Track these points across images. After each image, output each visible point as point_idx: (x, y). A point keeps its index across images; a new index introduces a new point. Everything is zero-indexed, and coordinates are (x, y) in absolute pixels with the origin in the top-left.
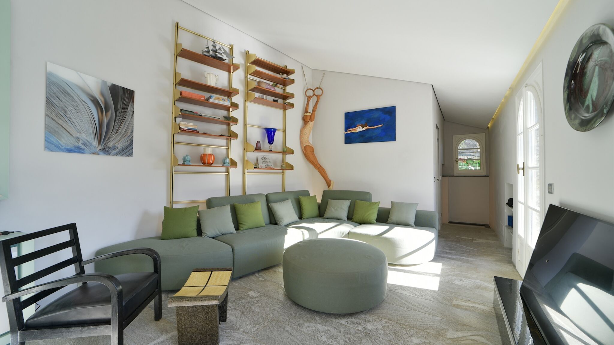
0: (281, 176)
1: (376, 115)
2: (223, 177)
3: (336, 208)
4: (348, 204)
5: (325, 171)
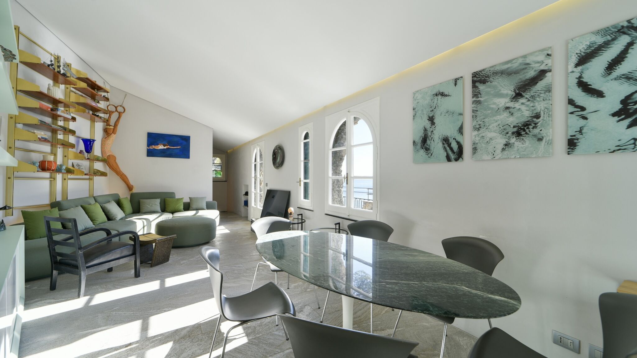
0: (88, 181)
1: (176, 139)
2: (47, 182)
3: (150, 205)
4: (158, 201)
5: (127, 178)
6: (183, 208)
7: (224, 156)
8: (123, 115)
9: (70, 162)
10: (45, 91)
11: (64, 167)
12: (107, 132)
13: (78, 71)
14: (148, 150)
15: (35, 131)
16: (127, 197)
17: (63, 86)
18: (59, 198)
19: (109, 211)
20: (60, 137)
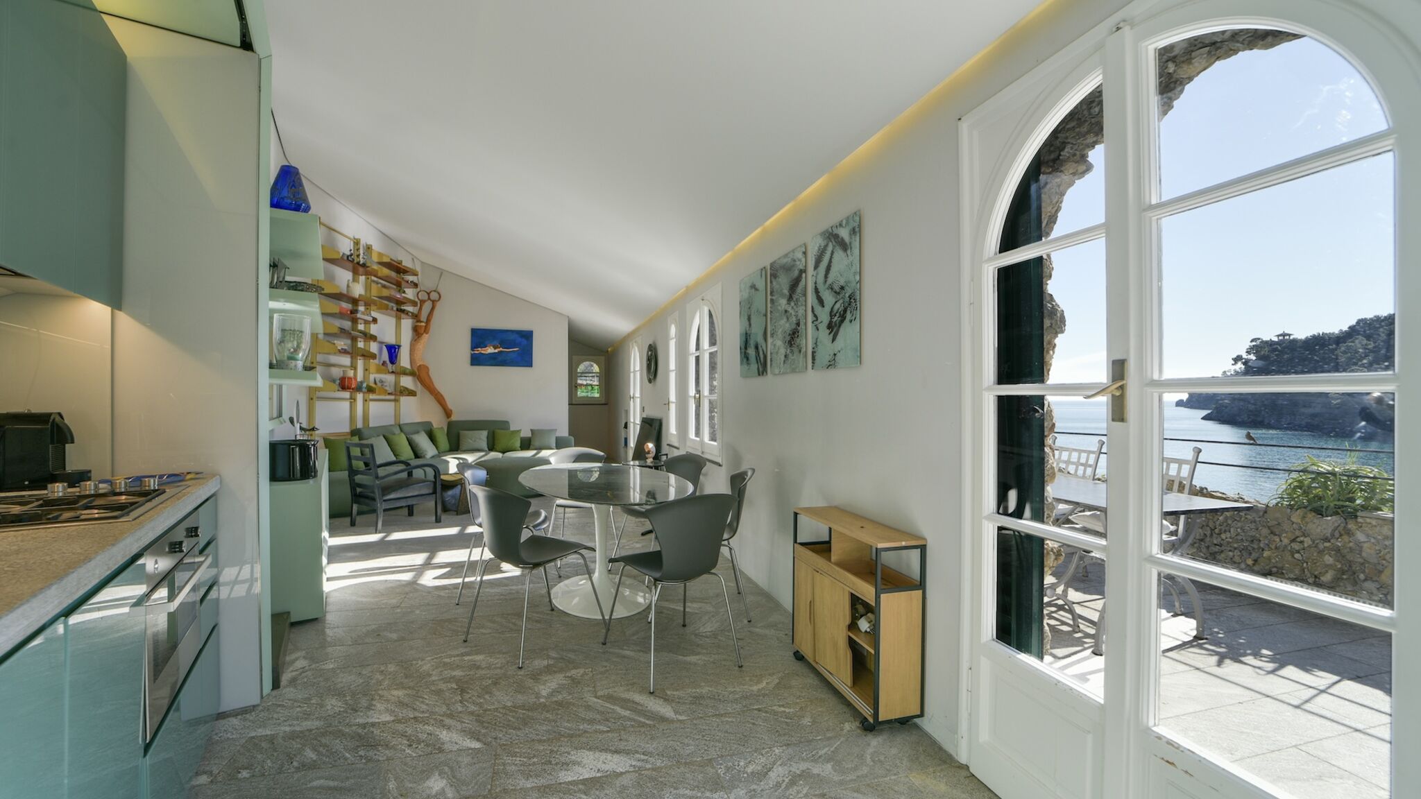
0: (393, 403)
1: (512, 337)
2: (346, 405)
3: (473, 439)
4: (484, 434)
5: (444, 398)
6: (519, 445)
7: (603, 359)
8: (438, 305)
9: (372, 377)
10: (345, 292)
11: (365, 385)
12: (417, 332)
13: (380, 255)
14: (472, 355)
15: (335, 342)
16: (442, 428)
17: (364, 277)
18: (360, 425)
19: (417, 445)
20: (361, 344)
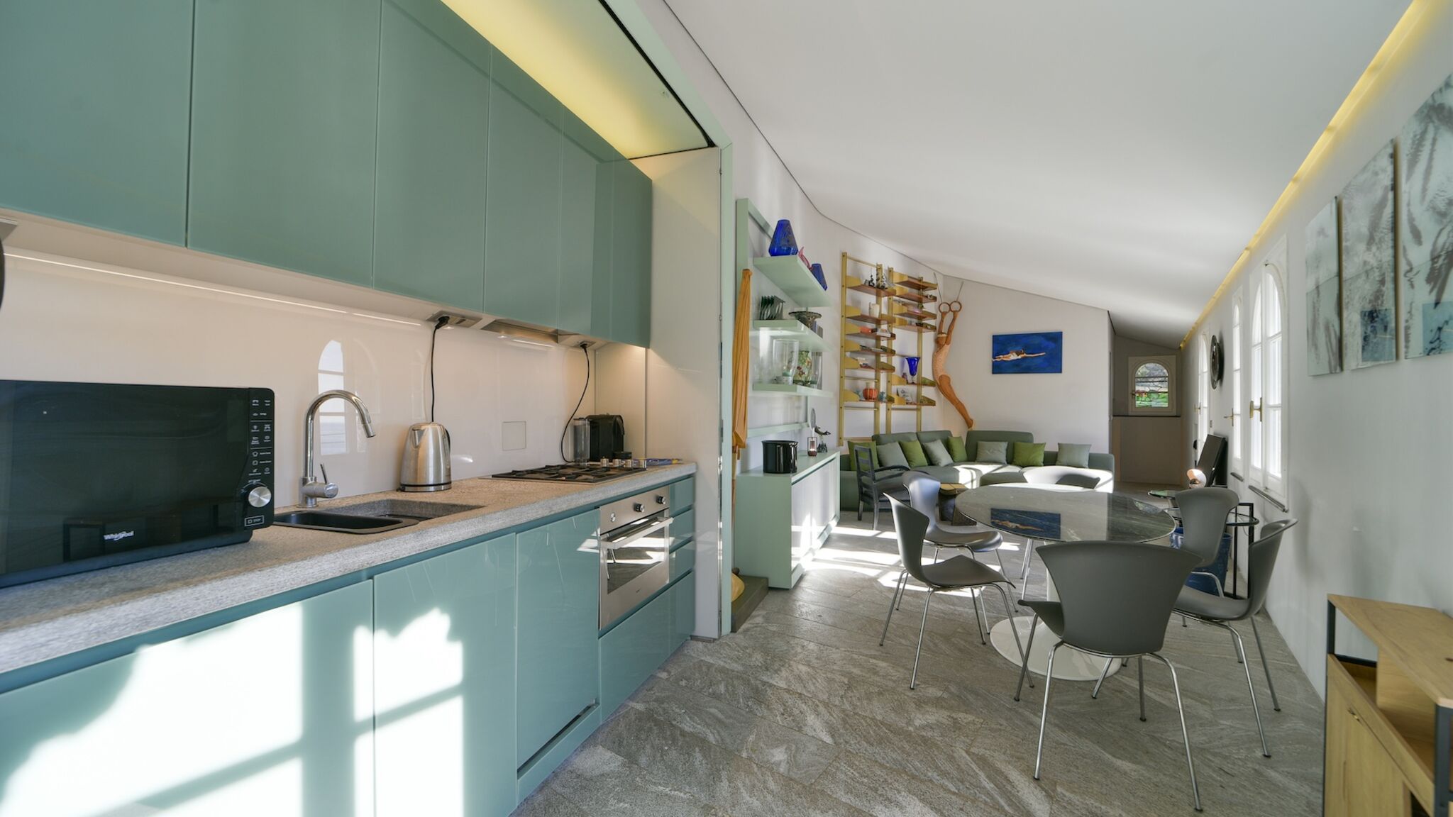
0: (915, 412)
1: (1037, 341)
2: (871, 413)
3: (991, 451)
4: (1004, 445)
5: (963, 406)
6: (1042, 460)
7: (1173, 359)
8: (959, 315)
9: (894, 388)
10: (868, 314)
11: (885, 395)
12: (939, 344)
13: (901, 275)
14: (993, 362)
15: (858, 358)
16: (960, 437)
17: (886, 298)
18: (882, 431)
19: (932, 453)
20: (884, 359)
